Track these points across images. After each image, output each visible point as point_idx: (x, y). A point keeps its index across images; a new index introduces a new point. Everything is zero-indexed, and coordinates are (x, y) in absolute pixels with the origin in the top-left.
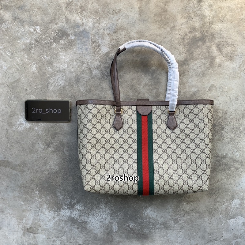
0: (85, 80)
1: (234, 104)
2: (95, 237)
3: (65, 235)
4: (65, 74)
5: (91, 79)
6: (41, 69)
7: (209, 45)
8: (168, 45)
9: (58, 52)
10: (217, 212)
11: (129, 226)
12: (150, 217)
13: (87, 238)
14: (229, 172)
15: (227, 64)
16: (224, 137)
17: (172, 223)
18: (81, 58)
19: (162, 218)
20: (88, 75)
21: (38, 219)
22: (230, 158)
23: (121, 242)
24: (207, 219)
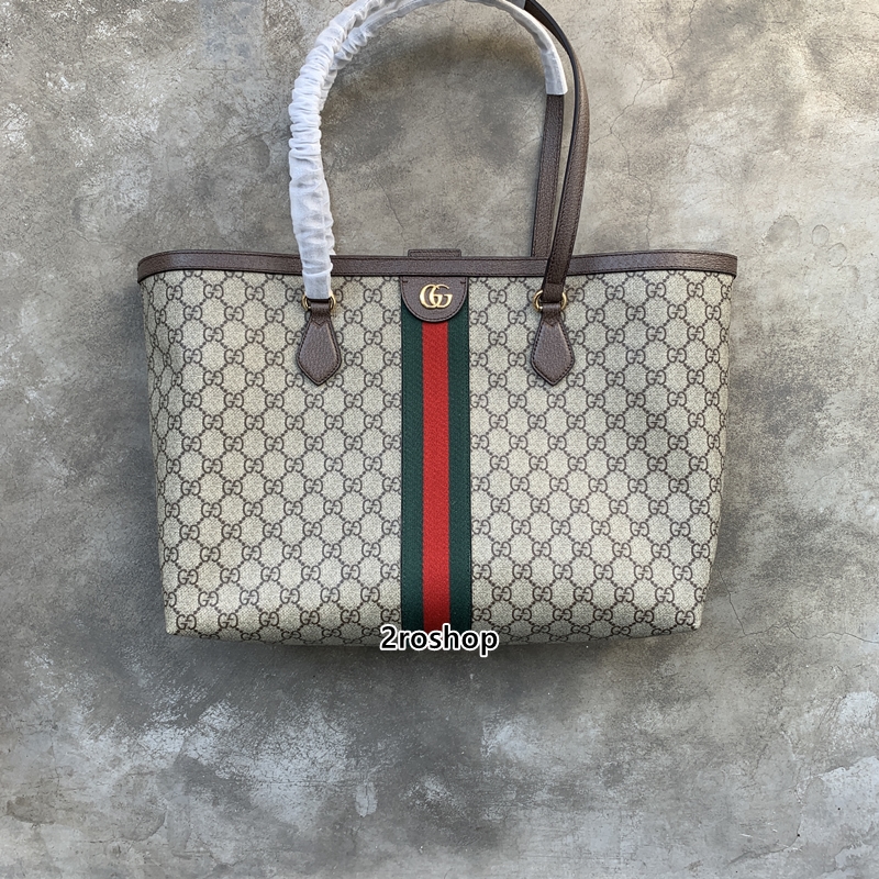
0: (239, 187)
1: (870, 299)
2: (287, 837)
3: (162, 828)
4: (152, 158)
5: (263, 182)
6: (45, 137)
7: (777, 41)
8: (598, 36)
9: (119, 59)
10: (780, 740)
11: (422, 796)
12: (508, 760)
13: (255, 842)
14: (838, 584)
15: (851, 125)
16: (823, 440)
17: (595, 785)
18: (218, 89)
19: (556, 764)
20: (251, 163)
21: (52, 766)
22: (843, 526)
23: (390, 856)
24: (736, 769)
